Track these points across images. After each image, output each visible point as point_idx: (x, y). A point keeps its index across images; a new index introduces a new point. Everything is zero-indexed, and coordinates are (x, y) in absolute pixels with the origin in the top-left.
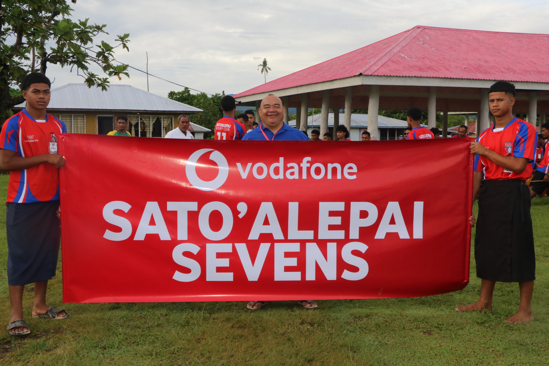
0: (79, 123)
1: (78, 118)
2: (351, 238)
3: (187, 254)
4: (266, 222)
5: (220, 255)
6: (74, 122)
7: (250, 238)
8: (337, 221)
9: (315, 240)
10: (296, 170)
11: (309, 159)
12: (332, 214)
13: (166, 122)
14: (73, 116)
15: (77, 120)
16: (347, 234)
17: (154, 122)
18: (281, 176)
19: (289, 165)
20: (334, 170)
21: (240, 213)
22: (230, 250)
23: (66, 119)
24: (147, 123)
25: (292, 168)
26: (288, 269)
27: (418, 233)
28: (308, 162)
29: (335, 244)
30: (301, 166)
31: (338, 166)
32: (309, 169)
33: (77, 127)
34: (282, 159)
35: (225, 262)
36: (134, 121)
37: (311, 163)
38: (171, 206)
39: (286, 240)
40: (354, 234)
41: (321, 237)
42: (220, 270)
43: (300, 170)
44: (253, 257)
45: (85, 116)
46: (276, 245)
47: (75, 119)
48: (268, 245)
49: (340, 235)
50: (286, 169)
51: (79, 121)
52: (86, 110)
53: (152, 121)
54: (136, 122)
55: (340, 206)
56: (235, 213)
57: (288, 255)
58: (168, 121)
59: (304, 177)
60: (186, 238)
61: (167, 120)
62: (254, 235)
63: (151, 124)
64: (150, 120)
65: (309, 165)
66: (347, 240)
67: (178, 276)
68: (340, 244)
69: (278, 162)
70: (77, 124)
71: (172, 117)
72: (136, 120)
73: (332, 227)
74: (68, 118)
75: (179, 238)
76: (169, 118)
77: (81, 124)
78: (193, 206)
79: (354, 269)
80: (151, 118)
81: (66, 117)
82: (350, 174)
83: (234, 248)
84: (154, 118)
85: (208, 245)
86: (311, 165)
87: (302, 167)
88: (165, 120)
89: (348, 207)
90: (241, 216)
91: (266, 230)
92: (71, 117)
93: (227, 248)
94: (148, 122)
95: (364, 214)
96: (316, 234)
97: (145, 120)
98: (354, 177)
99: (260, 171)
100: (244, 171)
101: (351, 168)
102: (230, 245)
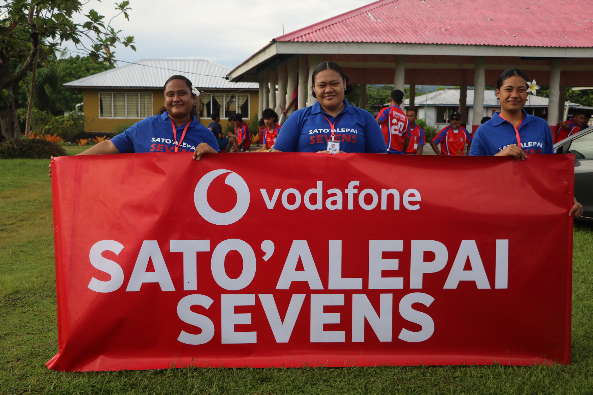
0: (146, 102)
1: (145, 97)
2: (412, 287)
3: (196, 309)
4: (300, 267)
5: (239, 310)
6: (140, 101)
7: (279, 287)
8: (393, 264)
9: (365, 290)
10: (339, 198)
11: (357, 183)
12: (386, 255)
13: (242, 101)
14: (139, 95)
15: (144, 98)
16: (407, 282)
17: (228, 101)
18: (319, 206)
19: (330, 192)
20: (391, 198)
21: (264, 254)
22: (253, 303)
23: (132, 98)
24: (220, 102)
25: (334, 195)
26: (328, 327)
27: (502, 282)
28: (355, 187)
29: (390, 296)
30: (346, 192)
31: (395, 192)
32: (356, 197)
33: (144, 106)
34: (320, 184)
35: (246, 319)
36: (206, 100)
37: (360, 188)
38: (175, 246)
39: (326, 291)
40: (416, 281)
41: (371, 286)
42: (239, 328)
43: (345, 197)
44: (282, 312)
45: (152, 95)
46: (312, 296)
47: (142, 98)
48: (303, 297)
49: (397, 283)
50: (326, 196)
51: (146, 100)
52: (152, 88)
53: (226, 99)
54: (208, 100)
55: (397, 245)
56: (259, 254)
57: (328, 309)
58: (243, 100)
59: (350, 207)
60: (195, 288)
61: (242, 98)
62: (283, 284)
63: (224, 103)
64: (223, 99)
65: (356, 191)
66: (407, 290)
67: (185, 338)
68: (398, 295)
69: (316, 187)
70: (144, 104)
71: (248, 95)
72: (207, 99)
73: (386, 274)
74: (134, 97)
75: (186, 288)
76: (245, 96)
77: (148, 104)
78: (204, 245)
79: (416, 328)
80: (224, 96)
81: (132, 96)
82: (412, 203)
83: (257, 300)
84: (228, 97)
85: (223, 297)
86: (359, 192)
87: (347, 194)
88: (240, 98)
89: (407, 247)
90: (266, 258)
91: (300, 277)
92: (138, 96)
93: (249, 300)
94: (221, 100)
95: (429, 257)
96: (366, 283)
97: (218, 99)
98: (417, 207)
99: (291, 199)
100: (270, 199)
101: (412, 195)
102: (253, 296)
